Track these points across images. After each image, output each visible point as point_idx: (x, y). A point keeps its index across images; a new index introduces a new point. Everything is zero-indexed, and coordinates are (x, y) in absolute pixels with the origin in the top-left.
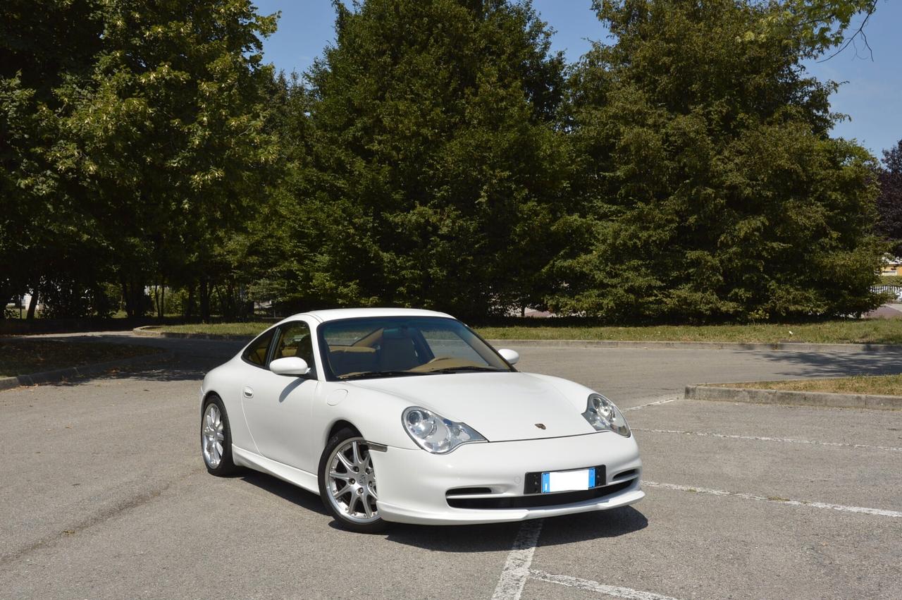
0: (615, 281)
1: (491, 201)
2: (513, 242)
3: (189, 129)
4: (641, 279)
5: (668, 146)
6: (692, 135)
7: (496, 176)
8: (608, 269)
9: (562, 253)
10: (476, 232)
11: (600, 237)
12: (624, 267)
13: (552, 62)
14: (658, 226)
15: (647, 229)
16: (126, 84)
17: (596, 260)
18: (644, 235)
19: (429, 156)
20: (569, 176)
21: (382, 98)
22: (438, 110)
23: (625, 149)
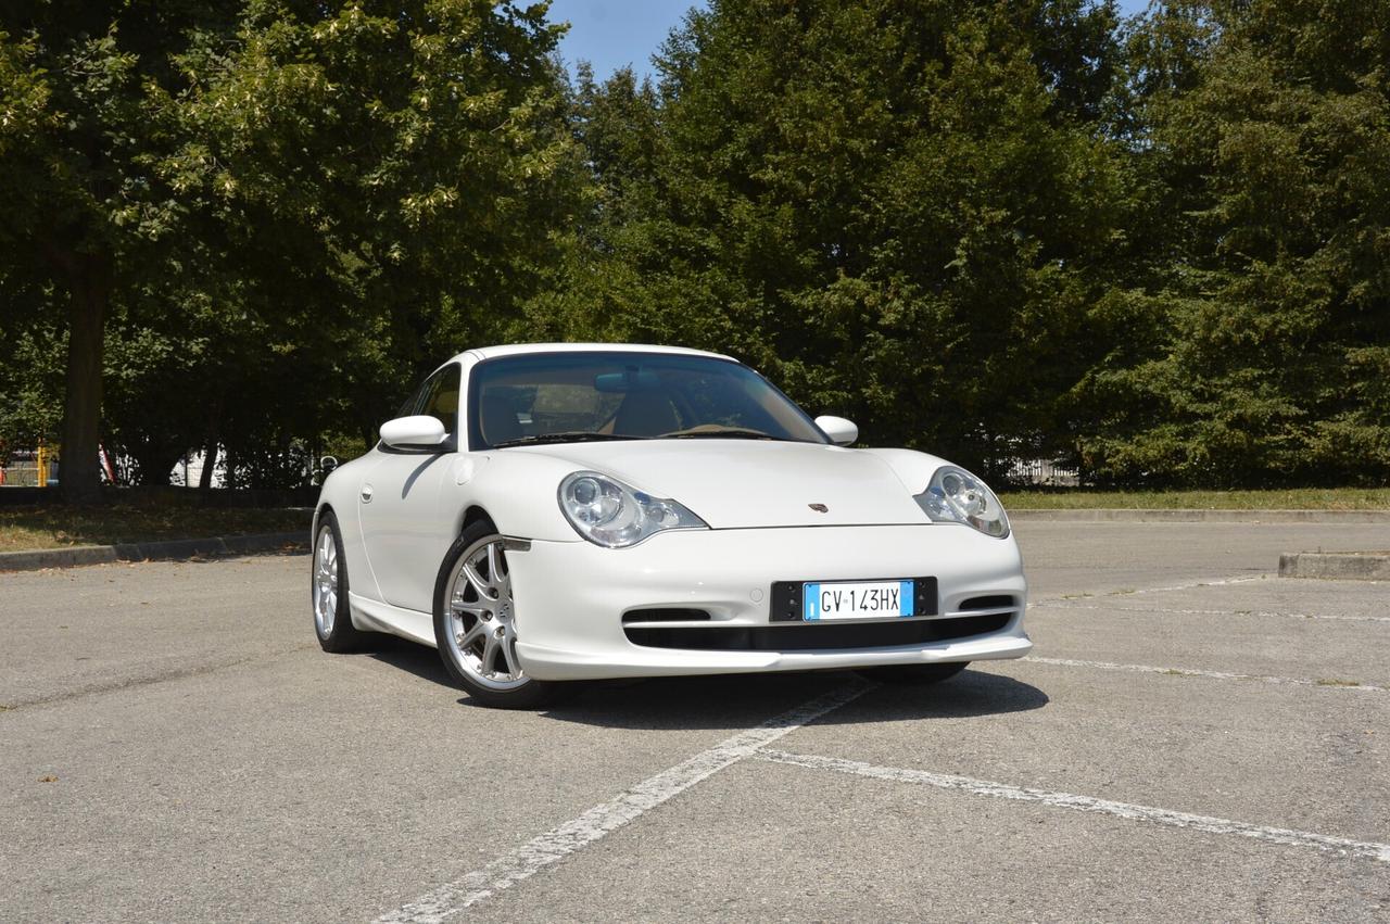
0: (1209, 407)
1: (974, 264)
2: (1017, 338)
3: (398, 118)
4: (1258, 403)
5: (1312, 155)
6: (1360, 129)
7: (982, 220)
8: (1196, 386)
9: (1109, 358)
10: (947, 321)
11: (1179, 327)
12: (1226, 381)
13: (1094, 14)
14: (1294, 304)
15: (1272, 309)
16: (292, 43)
17: (1173, 371)
18: (1265, 320)
19: (864, 188)
20: (1125, 221)
21: (780, 91)
22: (878, 106)
23: (1231, 167)
